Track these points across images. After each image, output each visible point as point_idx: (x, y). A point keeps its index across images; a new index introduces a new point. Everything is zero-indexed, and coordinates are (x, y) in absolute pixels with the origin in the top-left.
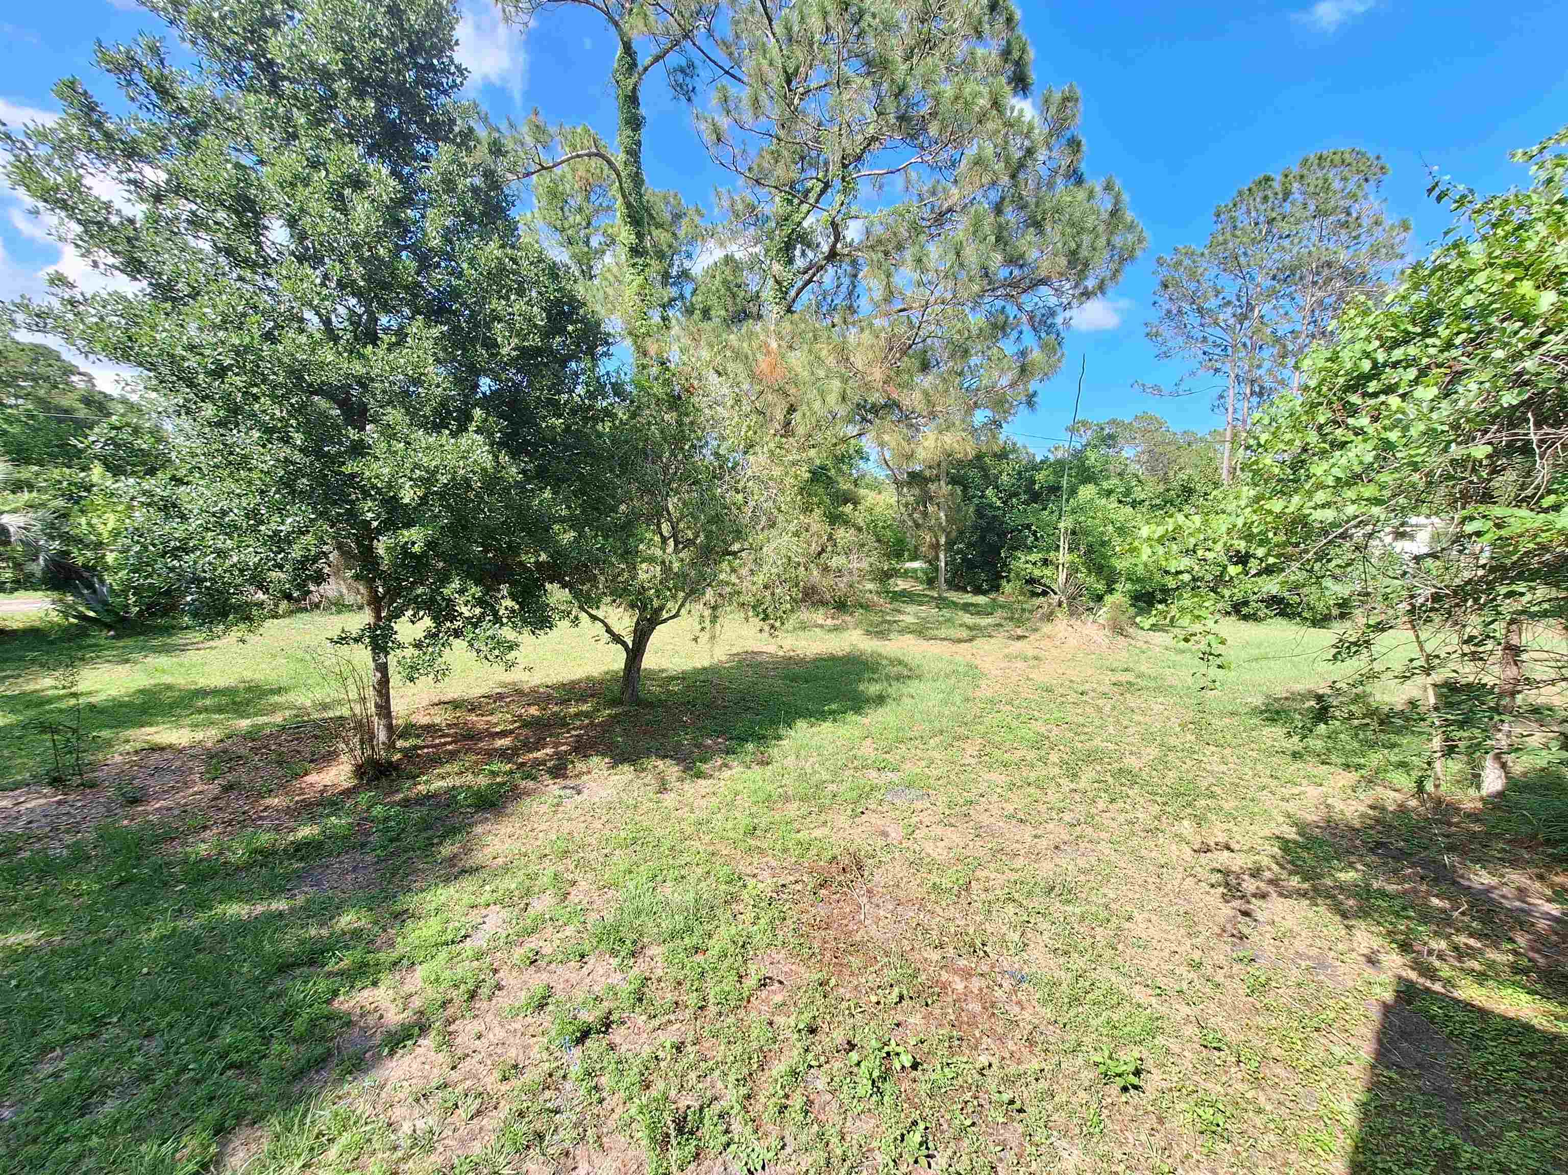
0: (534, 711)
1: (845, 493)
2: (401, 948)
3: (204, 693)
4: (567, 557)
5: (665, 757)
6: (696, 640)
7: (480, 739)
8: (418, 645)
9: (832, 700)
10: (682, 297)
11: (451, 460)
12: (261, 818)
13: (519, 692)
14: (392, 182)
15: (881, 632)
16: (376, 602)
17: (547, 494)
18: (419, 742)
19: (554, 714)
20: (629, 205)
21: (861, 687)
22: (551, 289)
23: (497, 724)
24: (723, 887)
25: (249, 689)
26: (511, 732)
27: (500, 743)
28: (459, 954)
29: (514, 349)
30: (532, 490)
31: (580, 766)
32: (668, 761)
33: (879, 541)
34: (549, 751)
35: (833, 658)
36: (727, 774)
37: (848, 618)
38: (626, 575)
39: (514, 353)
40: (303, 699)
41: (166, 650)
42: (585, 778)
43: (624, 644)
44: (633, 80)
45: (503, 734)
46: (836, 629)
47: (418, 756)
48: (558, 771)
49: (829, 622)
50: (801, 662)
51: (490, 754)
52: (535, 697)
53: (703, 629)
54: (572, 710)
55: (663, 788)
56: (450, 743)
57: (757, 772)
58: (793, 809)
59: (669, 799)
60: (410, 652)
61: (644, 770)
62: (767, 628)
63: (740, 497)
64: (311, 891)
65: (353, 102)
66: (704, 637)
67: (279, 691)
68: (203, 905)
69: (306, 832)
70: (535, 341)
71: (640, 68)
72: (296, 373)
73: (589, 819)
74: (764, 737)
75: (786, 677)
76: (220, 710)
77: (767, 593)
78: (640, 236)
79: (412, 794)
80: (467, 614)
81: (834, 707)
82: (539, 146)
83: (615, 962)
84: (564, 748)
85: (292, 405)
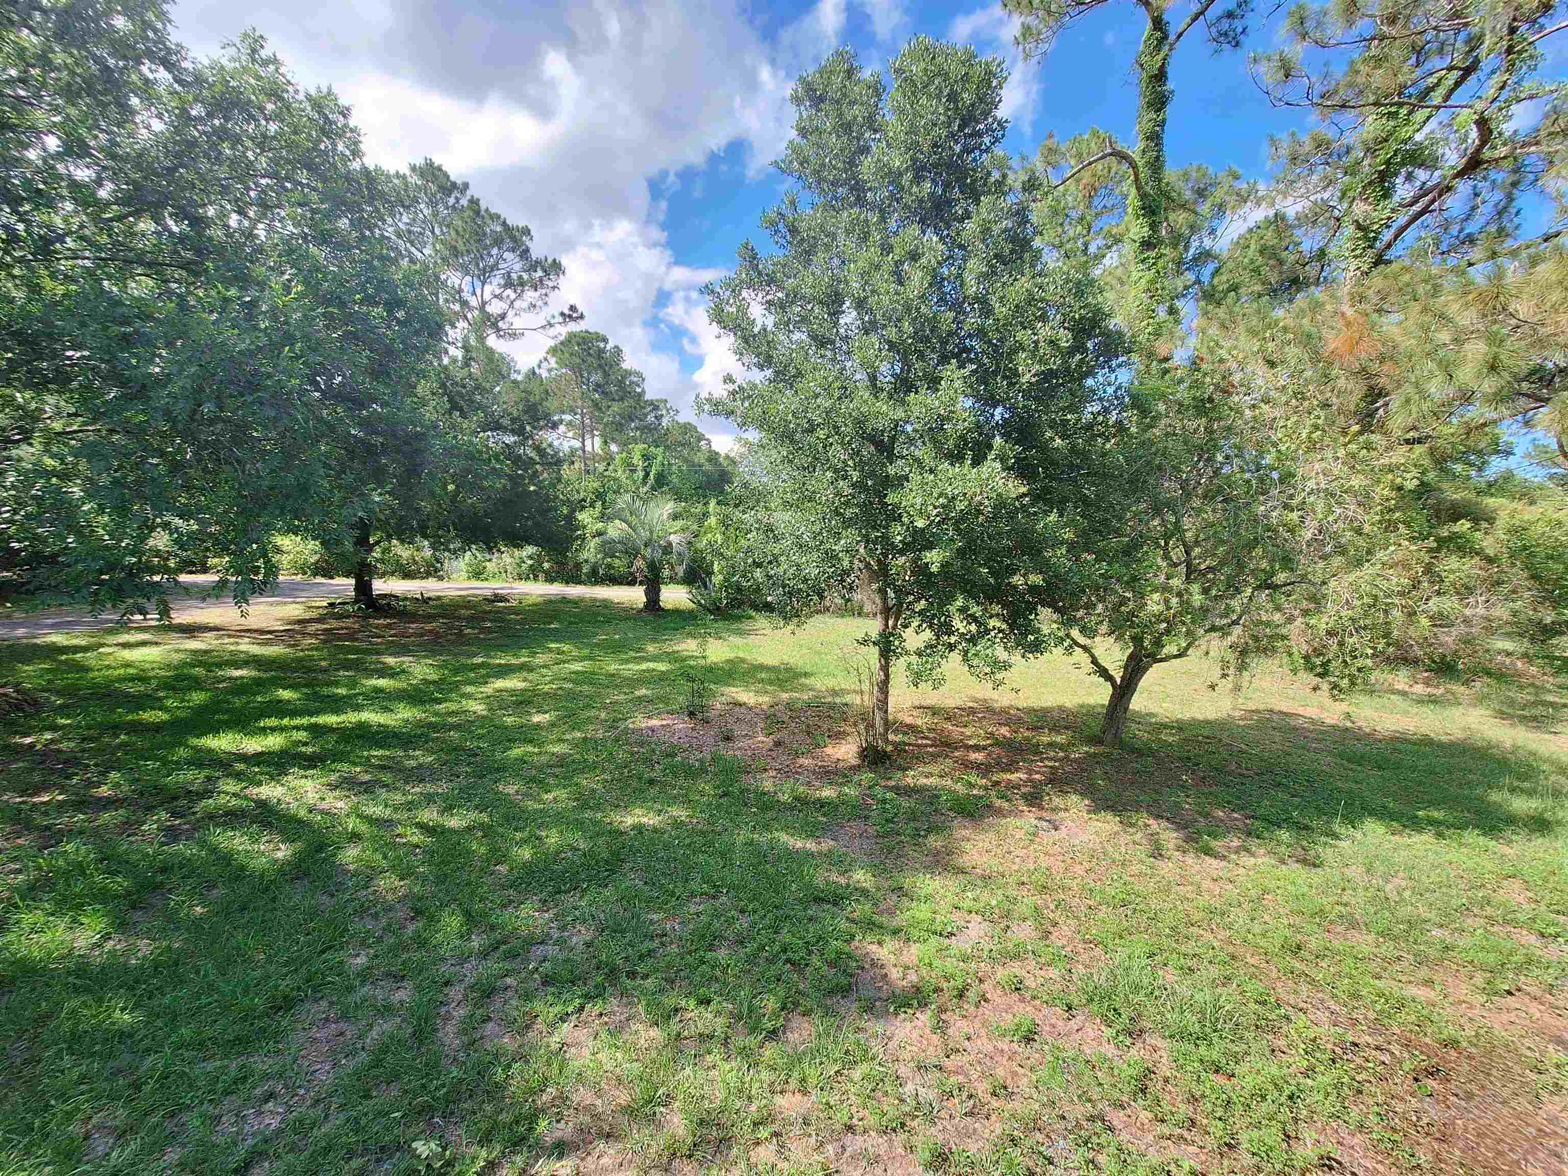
0: (1004, 731)
1: (1454, 505)
2: (900, 920)
3: (762, 668)
4: (1066, 581)
5: (1158, 817)
6: (1212, 687)
7: (956, 748)
8: (919, 654)
9: (1432, 804)
10: (1198, 281)
11: (972, 488)
12: (797, 773)
13: (990, 710)
14: (941, 247)
15: (1535, 719)
16: (886, 612)
17: (1053, 517)
18: (906, 739)
19: (1027, 739)
20: (1143, 196)
21: (1495, 797)
22: (1076, 308)
23: (970, 737)
24: (1252, 1006)
25: (786, 670)
26: (984, 748)
27: (975, 756)
28: (947, 949)
29: (1034, 376)
30: (1035, 514)
31: (1057, 801)
32: (1164, 824)
33: (1533, 577)
34: (1024, 776)
35: (1426, 741)
36: (1247, 860)
37: (1459, 689)
38: (1131, 605)
39: (1034, 380)
40: (820, 683)
41: (741, 633)
42: (1062, 814)
43: (1109, 678)
44: (1162, 55)
45: (977, 748)
46: (1433, 700)
47: (905, 751)
48: (1034, 799)
49: (1419, 689)
50: (1369, 738)
51: (967, 765)
52: (1005, 716)
53: (1224, 676)
54: (1045, 739)
55: (1157, 853)
56: (931, 746)
57: (1295, 871)
58: (1365, 942)
59: (1167, 868)
60: (914, 659)
61: (1132, 825)
62: (1325, 687)
63: (1294, 516)
64: (832, 843)
65: (915, 189)
66: (1226, 685)
67: (806, 675)
68: (767, 827)
69: (828, 793)
70: (1055, 364)
71: (1172, 37)
72: (860, 423)
73: (1069, 861)
74: (1307, 828)
75: (1341, 756)
76: (771, 683)
77: (1333, 643)
78: (1154, 226)
79: (902, 783)
80: (962, 630)
81: (1437, 815)
82: (1049, 169)
83: (1109, 1032)
84: (1037, 776)
85: (853, 449)
